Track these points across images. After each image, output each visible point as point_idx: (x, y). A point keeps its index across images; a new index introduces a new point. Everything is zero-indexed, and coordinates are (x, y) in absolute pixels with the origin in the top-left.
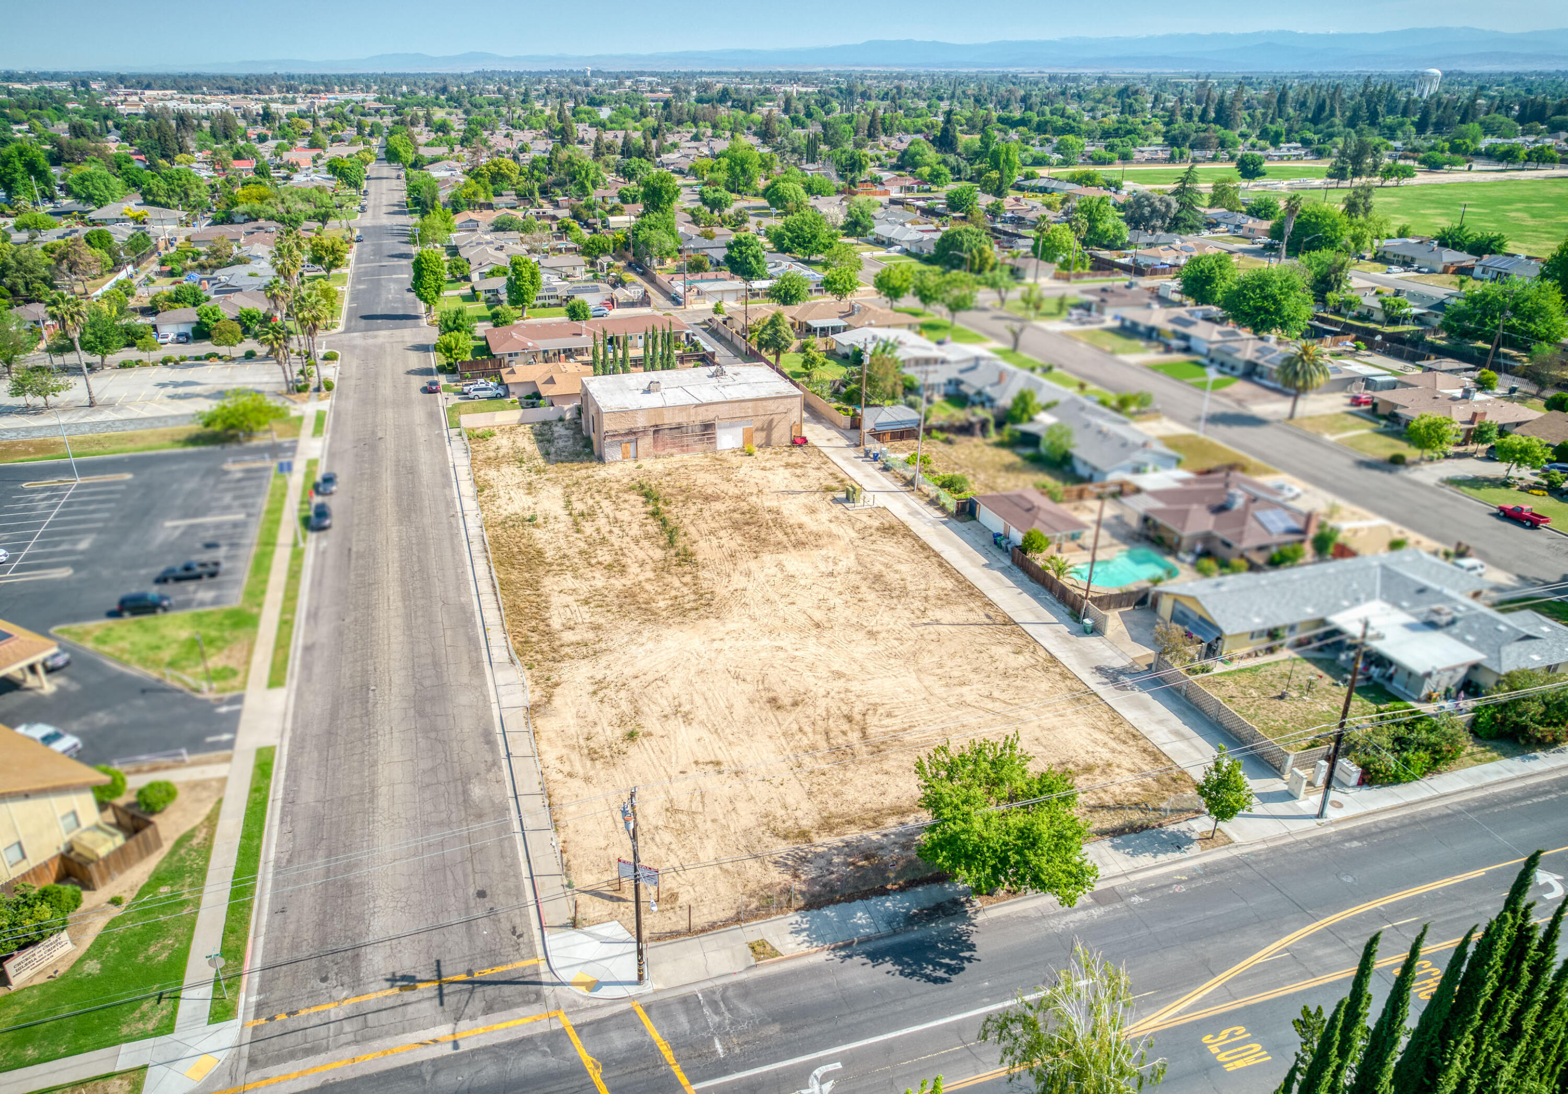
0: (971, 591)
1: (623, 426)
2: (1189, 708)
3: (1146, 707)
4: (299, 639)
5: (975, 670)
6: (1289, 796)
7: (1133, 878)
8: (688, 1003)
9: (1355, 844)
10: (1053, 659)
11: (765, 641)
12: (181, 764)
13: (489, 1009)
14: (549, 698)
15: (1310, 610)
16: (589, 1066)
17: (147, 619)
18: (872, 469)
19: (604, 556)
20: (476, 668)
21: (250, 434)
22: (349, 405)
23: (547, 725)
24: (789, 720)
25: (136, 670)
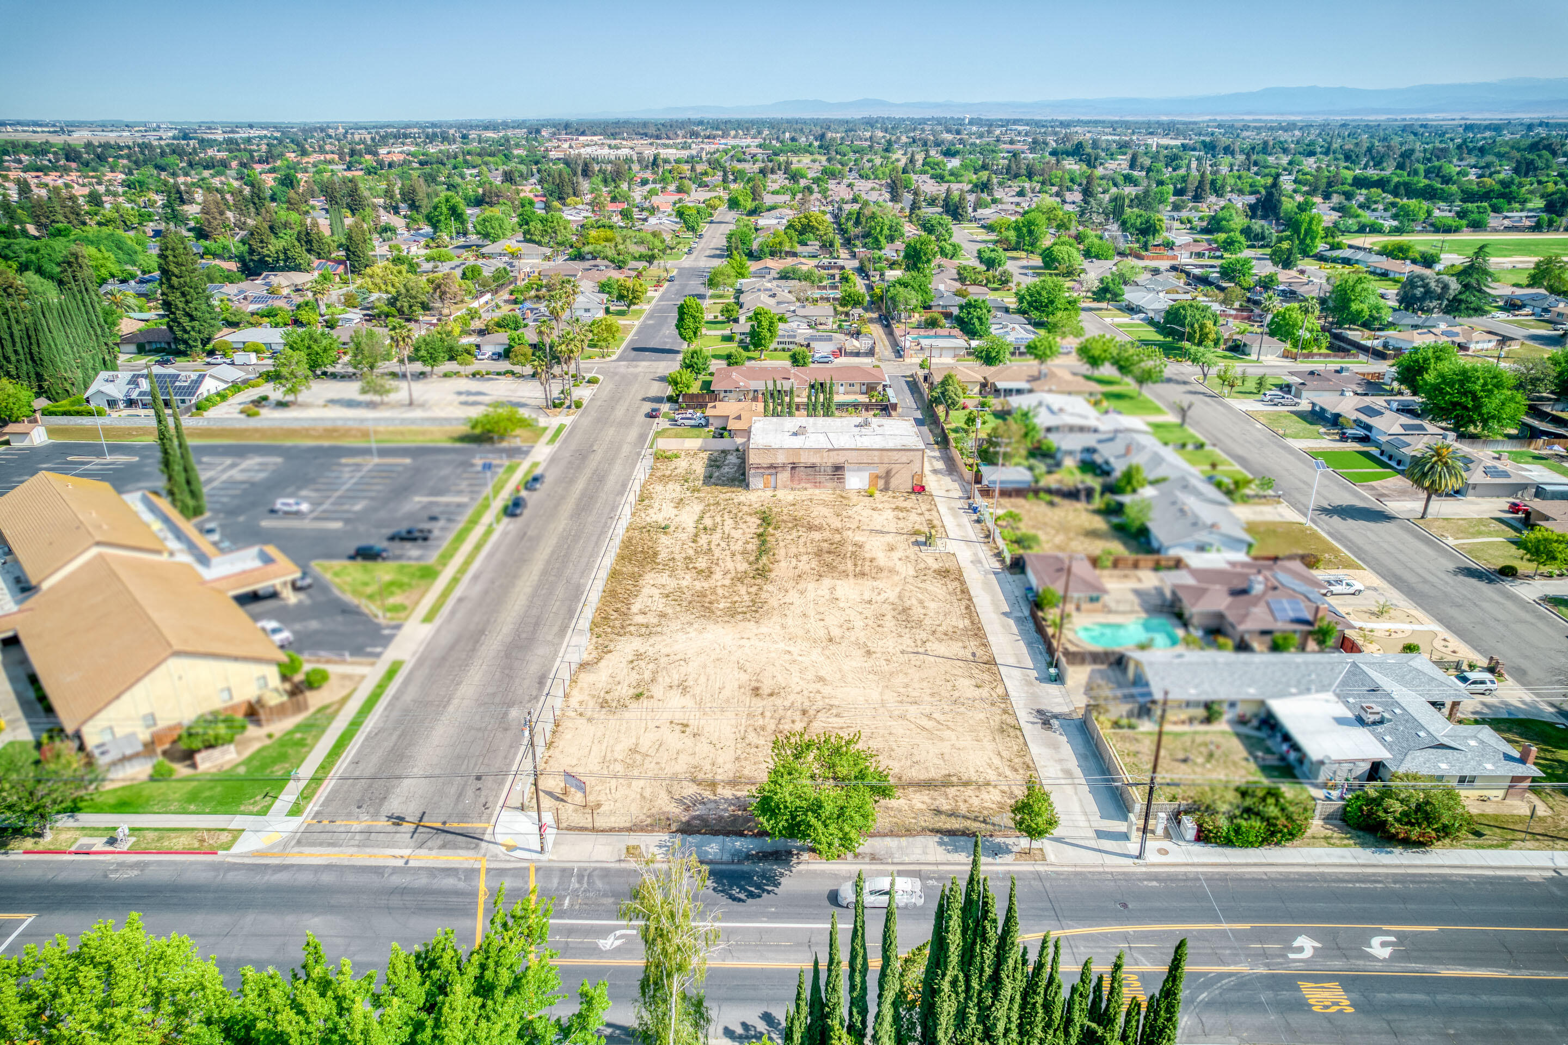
0: (977, 631)
1: (766, 461)
2: (1094, 755)
3: (1055, 747)
4: (458, 592)
5: (932, 695)
6: (1125, 837)
7: (941, 868)
8: (565, 873)
9: (1155, 884)
10: (1006, 697)
11: (782, 646)
12: (344, 662)
13: (443, 846)
14: (599, 659)
15: (1252, 691)
16: (481, 893)
17: (370, 564)
18: (966, 520)
19: (702, 563)
20: (563, 631)
21: (502, 438)
22: (586, 422)
23: (586, 678)
24: (758, 704)
25: (349, 598)
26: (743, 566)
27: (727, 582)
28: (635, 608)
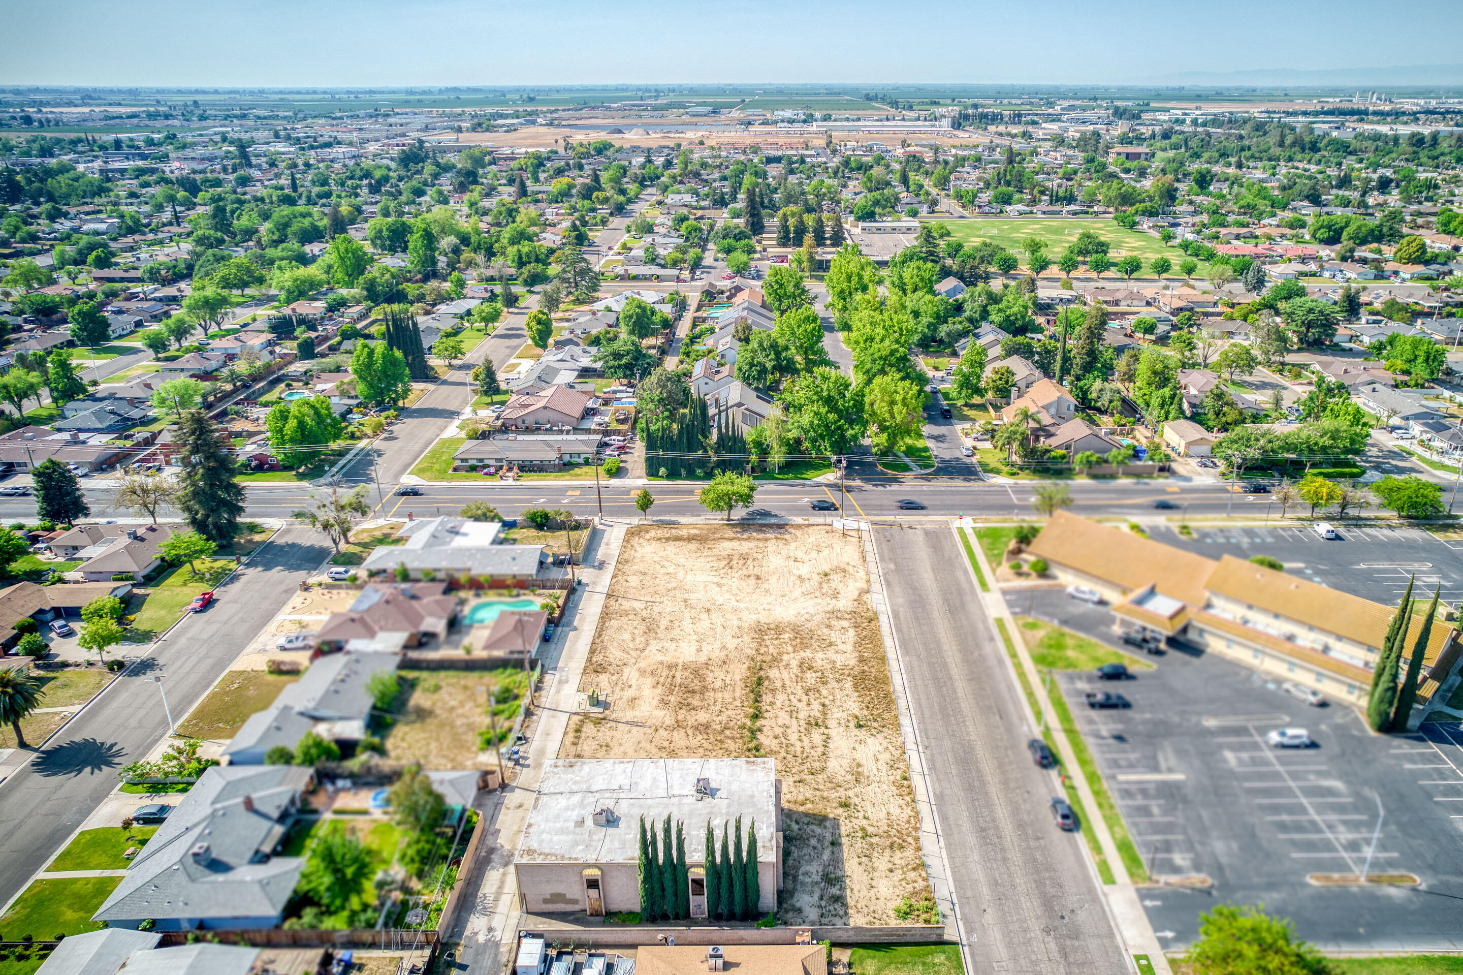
0: (606, 616)
26: (773, 673)
27: (785, 657)
28: (852, 632)
